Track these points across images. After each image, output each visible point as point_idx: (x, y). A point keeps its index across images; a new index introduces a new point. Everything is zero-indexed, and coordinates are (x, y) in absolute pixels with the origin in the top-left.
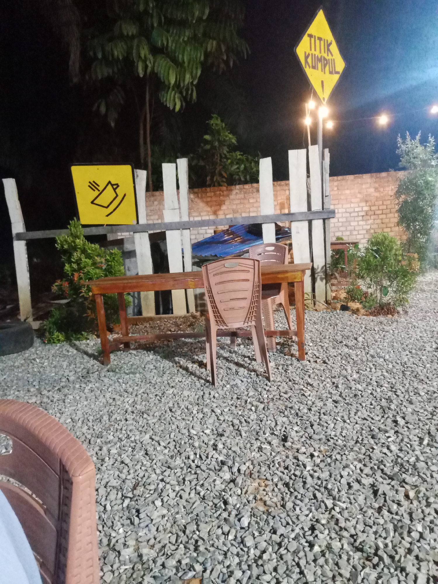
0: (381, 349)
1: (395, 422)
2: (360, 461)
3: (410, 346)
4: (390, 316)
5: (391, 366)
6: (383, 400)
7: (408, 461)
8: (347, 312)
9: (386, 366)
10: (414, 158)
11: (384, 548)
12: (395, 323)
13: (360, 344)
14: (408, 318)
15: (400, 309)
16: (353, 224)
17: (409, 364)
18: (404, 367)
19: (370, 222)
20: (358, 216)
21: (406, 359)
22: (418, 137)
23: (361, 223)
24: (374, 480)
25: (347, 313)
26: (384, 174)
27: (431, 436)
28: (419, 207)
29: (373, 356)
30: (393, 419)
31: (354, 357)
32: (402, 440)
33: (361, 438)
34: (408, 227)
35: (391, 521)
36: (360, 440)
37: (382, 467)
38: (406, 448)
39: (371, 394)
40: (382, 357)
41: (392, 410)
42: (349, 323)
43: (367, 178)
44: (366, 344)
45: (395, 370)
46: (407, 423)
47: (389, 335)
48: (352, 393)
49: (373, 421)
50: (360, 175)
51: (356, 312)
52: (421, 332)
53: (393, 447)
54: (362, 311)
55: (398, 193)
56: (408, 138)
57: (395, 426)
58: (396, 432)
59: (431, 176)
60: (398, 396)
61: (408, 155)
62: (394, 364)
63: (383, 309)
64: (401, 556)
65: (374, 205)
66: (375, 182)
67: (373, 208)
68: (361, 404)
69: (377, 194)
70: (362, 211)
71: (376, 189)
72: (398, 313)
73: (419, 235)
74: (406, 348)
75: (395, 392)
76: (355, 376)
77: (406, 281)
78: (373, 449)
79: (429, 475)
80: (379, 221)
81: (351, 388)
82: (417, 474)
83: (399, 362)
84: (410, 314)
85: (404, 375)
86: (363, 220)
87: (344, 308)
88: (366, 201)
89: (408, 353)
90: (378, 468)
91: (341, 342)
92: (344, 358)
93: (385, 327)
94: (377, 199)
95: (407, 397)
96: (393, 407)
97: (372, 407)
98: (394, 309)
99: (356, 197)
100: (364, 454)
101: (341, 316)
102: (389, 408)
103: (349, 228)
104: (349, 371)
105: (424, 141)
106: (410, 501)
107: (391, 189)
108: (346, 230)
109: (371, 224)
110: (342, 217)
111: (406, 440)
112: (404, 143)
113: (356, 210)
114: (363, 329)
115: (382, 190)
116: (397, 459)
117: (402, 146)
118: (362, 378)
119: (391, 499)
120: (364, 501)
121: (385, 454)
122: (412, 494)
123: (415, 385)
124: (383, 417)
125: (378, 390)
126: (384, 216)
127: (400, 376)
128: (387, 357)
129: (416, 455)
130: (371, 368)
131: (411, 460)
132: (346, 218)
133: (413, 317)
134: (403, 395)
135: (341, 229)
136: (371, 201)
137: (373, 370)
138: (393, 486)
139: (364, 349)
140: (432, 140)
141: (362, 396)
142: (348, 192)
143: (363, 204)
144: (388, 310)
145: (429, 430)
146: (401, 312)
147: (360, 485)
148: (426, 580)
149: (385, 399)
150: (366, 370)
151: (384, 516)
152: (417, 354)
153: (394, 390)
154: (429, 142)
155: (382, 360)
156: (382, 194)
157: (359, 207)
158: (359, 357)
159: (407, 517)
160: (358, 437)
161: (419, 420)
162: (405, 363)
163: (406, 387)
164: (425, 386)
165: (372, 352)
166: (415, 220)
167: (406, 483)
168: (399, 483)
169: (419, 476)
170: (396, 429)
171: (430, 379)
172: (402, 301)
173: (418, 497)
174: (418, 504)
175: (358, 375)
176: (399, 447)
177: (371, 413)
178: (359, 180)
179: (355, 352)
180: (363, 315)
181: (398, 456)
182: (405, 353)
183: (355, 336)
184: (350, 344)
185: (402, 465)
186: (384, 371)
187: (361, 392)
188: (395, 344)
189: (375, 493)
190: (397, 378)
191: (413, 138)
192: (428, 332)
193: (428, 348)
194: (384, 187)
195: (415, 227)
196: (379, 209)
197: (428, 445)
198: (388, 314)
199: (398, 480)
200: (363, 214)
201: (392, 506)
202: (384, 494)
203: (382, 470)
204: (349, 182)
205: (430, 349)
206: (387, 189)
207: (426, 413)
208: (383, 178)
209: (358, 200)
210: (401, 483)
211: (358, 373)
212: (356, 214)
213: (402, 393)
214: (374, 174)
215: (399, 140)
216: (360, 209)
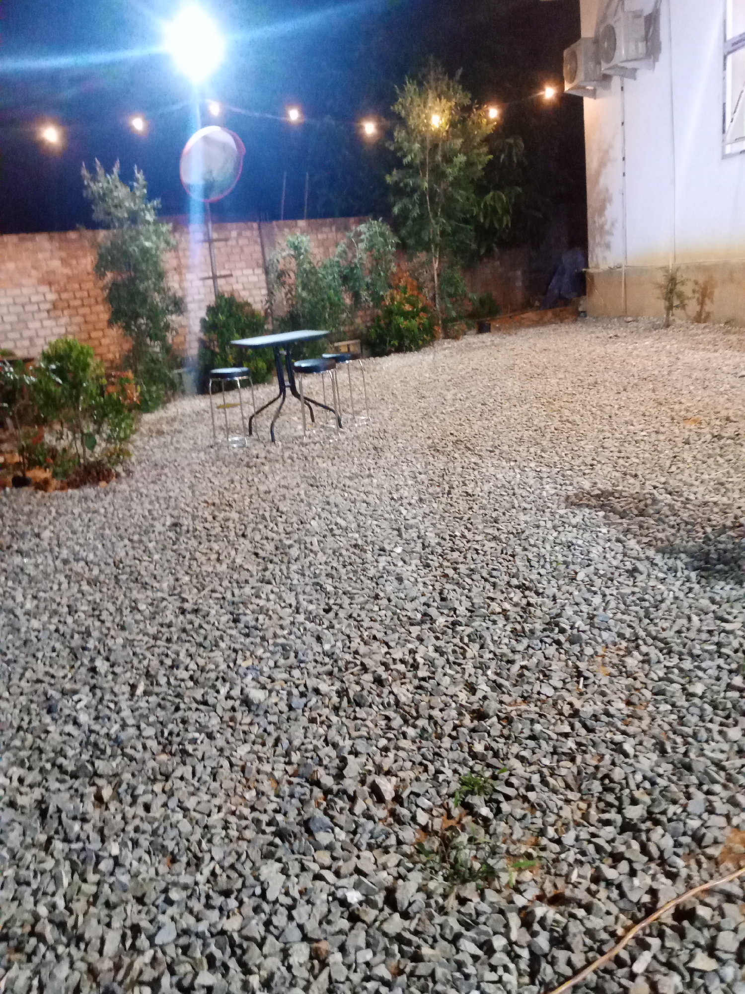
0: (81, 545)
1: (93, 670)
2: (22, 764)
3: (131, 531)
4: (103, 484)
5: (96, 572)
6: (76, 636)
7: (108, 735)
8: (26, 488)
9: (87, 575)
10: (116, 206)
11: (50, 912)
12: (111, 495)
13: (45, 544)
14: (133, 482)
15: (119, 469)
16: (31, 325)
17: (128, 562)
18: (118, 567)
19: (64, 320)
20: (39, 310)
21: (122, 554)
22: (116, 170)
23: (47, 323)
24: (43, 791)
25: (25, 491)
26: (72, 235)
27: (151, 676)
28: (139, 293)
29: (65, 562)
30: (89, 666)
31: (31, 570)
32: (101, 699)
33: (26, 719)
34: (127, 328)
35: (66, 858)
36: (25, 725)
37: (61, 760)
38: (107, 712)
39: (57, 630)
40: (82, 559)
41: (89, 650)
42: (26, 509)
43: (42, 239)
44: (55, 542)
45: (102, 578)
46: (112, 666)
47: (98, 518)
48: (20, 639)
49: (52, 681)
50: (30, 235)
51: (43, 485)
52: (151, 503)
53: (83, 718)
54: (55, 483)
55: (100, 269)
56: (100, 170)
57: (92, 677)
58: (93, 688)
59: (148, 239)
60: (103, 622)
61: (103, 200)
62: (103, 566)
63: (89, 473)
64: (77, 916)
65: (66, 290)
66: (60, 249)
67: (65, 296)
68: (34, 656)
69: (67, 271)
70: (45, 301)
71: (64, 262)
72: (118, 475)
73: (148, 341)
74: (124, 534)
75: (98, 616)
76: (29, 605)
77: (123, 420)
78: (47, 732)
79: (140, 747)
80: (79, 319)
81: (18, 630)
82: (119, 752)
83: (110, 561)
84: (137, 475)
85: (117, 580)
86: (49, 318)
87: (20, 482)
88: (50, 284)
89: (126, 541)
90: (53, 765)
91: (9, 547)
92: (13, 575)
93: (91, 505)
94: (69, 278)
95: (117, 620)
96: (91, 644)
97: (54, 654)
98: (109, 471)
99: (29, 276)
100: (31, 748)
101: (12, 497)
102: (84, 649)
103: (27, 333)
104: (20, 598)
105: (127, 178)
106: (104, 807)
107: (88, 262)
108: (22, 337)
109: (66, 325)
110: (9, 313)
111: (108, 697)
112: (94, 179)
113: (34, 299)
114: (54, 514)
115: (74, 262)
116: (88, 738)
117: (92, 184)
118: (42, 605)
119: (71, 815)
120: (22, 838)
121: (69, 734)
122: (107, 793)
123: (135, 594)
124: (73, 667)
125: (70, 620)
126: (86, 310)
127: (111, 586)
128: (91, 557)
129: (123, 719)
130: (60, 584)
131: (112, 731)
132: (18, 315)
133: (142, 480)
134: (111, 618)
135: (11, 335)
136: (59, 283)
137: (65, 586)
138: (76, 790)
139: (51, 551)
140: (140, 176)
141: (39, 640)
142: (11, 266)
143: (45, 289)
144: (98, 474)
145: (147, 668)
146: (123, 474)
147: (16, 809)
148: (119, 938)
149: (79, 633)
150: (51, 588)
151: (55, 854)
152: (141, 541)
153: (97, 613)
154: (137, 180)
155: (82, 564)
156: (76, 272)
157: (37, 293)
158: (41, 567)
159: (94, 836)
160: (22, 720)
161: (134, 654)
162: (121, 562)
163: (119, 603)
164: (149, 593)
165: (65, 553)
166: (137, 316)
167: (100, 776)
168: (87, 780)
169: (124, 754)
170: (93, 681)
171: (158, 578)
172: (120, 456)
173: (119, 794)
174: (118, 804)
175: (35, 602)
176: (94, 714)
177: (51, 666)
178: (29, 245)
179: (33, 561)
180: (56, 489)
181: (91, 731)
182: (122, 544)
183: (36, 530)
184: (25, 547)
185: (96, 745)
186: (84, 583)
187: (36, 633)
188: (107, 532)
189: (43, 814)
190: (105, 590)
191: (108, 170)
192: (162, 501)
193: (159, 527)
194: (76, 258)
195: (139, 327)
196: (75, 298)
197: (145, 693)
198: (99, 480)
199: (86, 776)
200: (48, 306)
201: (72, 828)
202: (59, 811)
203: (60, 767)
204: (10, 248)
205: (162, 529)
206: (83, 261)
207: (146, 639)
208: (73, 241)
209: (33, 281)
210: (91, 778)
211: (35, 597)
212: (35, 307)
213: (111, 614)
214: (56, 235)
215: (84, 172)
216: (41, 298)
